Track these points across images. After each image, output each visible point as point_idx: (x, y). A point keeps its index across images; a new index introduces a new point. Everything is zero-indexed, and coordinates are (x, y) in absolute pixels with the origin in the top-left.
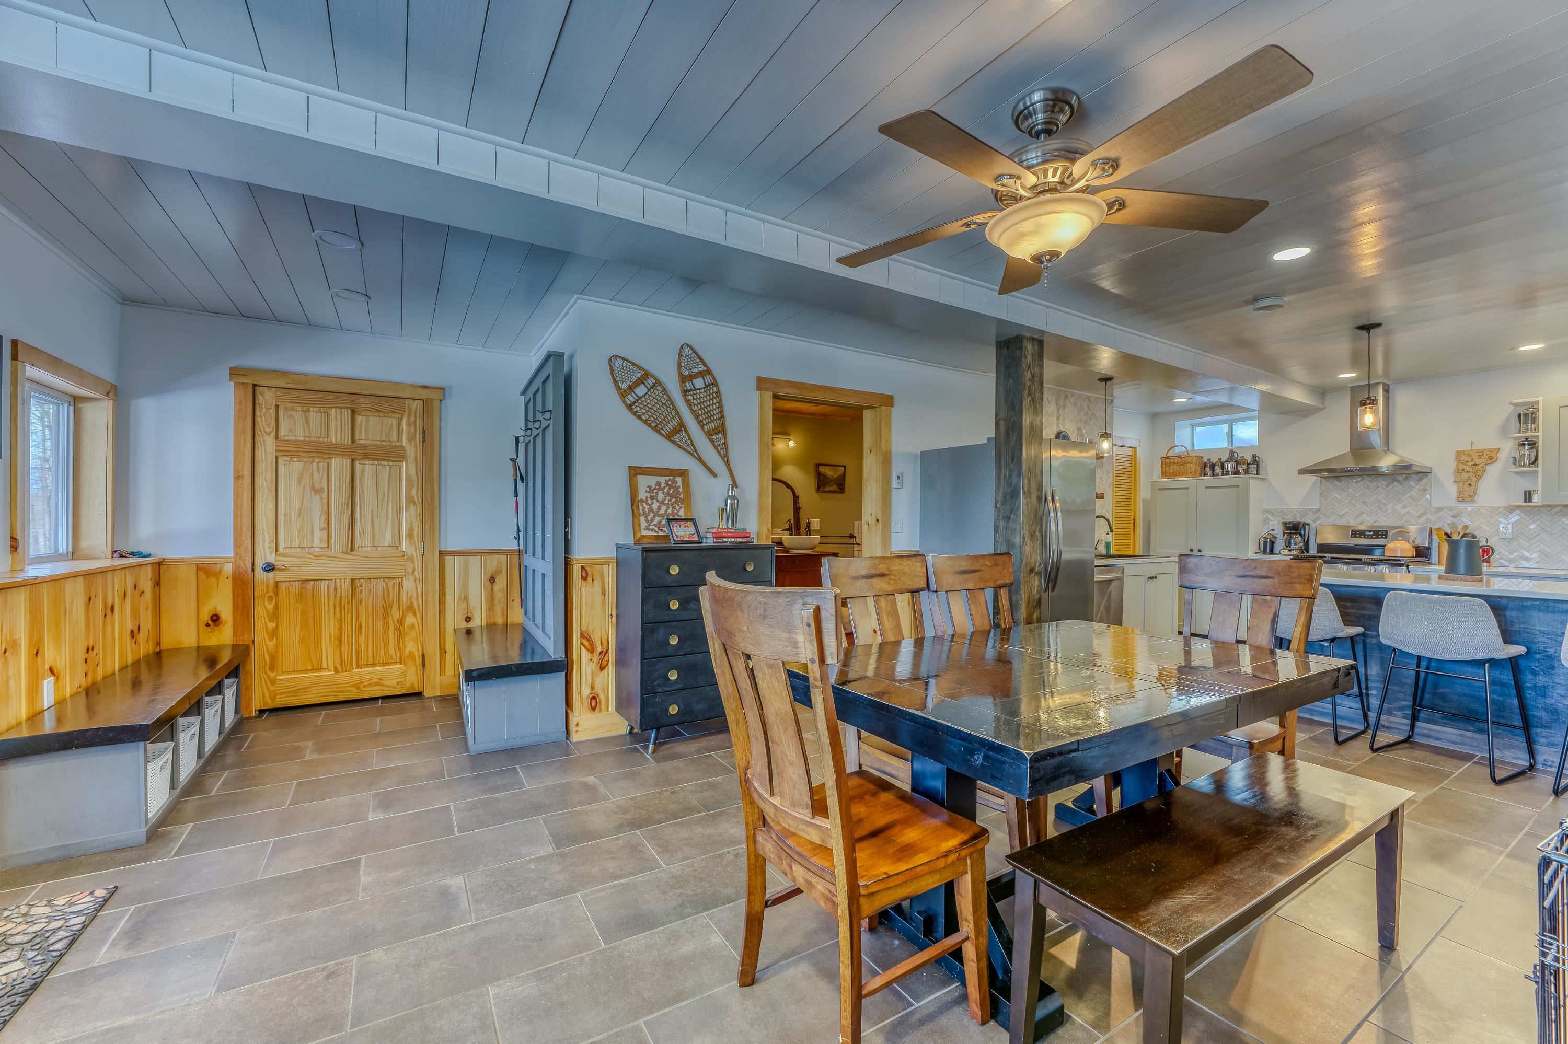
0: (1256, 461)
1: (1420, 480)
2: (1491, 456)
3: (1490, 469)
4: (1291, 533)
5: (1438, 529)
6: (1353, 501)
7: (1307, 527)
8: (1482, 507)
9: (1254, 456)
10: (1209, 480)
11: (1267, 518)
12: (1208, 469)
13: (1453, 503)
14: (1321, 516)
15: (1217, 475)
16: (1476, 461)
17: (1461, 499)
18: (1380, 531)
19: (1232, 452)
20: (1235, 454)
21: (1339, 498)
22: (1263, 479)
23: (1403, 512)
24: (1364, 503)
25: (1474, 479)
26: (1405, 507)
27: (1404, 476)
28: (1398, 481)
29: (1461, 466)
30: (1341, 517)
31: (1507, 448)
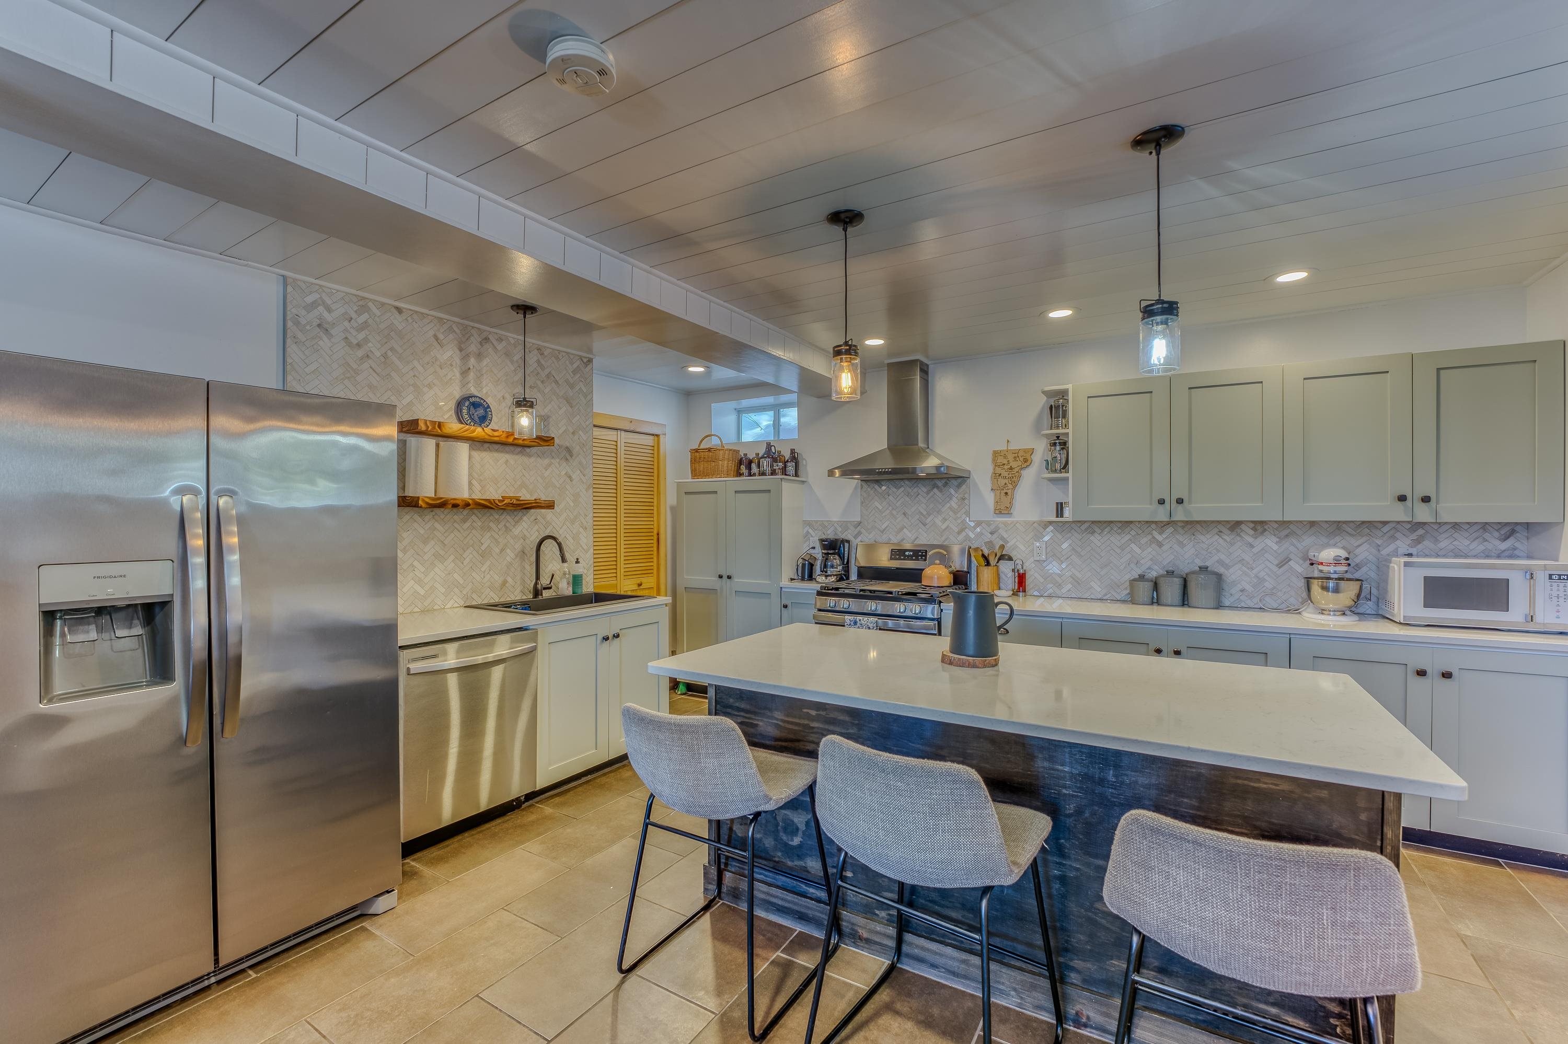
0: (794, 457)
1: (959, 486)
2: (1025, 458)
3: (1025, 473)
4: (828, 554)
5: (976, 549)
6: (894, 512)
7: (846, 545)
8: (1017, 522)
9: (793, 452)
10: (745, 482)
11: (808, 532)
12: (743, 467)
13: (989, 516)
14: (863, 530)
15: (754, 475)
16: (1014, 464)
17: (999, 512)
18: (920, 551)
19: (769, 446)
20: (773, 448)
21: (880, 508)
22: (803, 482)
23: (943, 527)
24: (904, 514)
25: (1010, 486)
26: (945, 520)
27: (943, 481)
28: (938, 487)
29: (999, 470)
30: (882, 532)
31: (1041, 450)
